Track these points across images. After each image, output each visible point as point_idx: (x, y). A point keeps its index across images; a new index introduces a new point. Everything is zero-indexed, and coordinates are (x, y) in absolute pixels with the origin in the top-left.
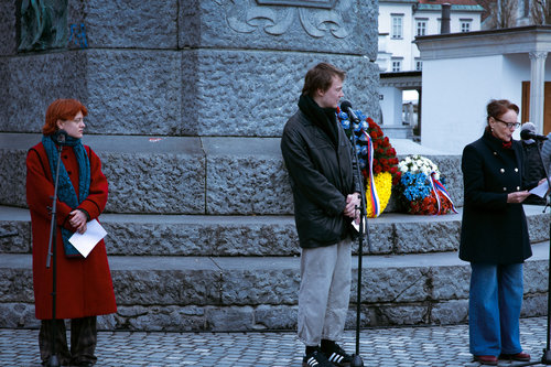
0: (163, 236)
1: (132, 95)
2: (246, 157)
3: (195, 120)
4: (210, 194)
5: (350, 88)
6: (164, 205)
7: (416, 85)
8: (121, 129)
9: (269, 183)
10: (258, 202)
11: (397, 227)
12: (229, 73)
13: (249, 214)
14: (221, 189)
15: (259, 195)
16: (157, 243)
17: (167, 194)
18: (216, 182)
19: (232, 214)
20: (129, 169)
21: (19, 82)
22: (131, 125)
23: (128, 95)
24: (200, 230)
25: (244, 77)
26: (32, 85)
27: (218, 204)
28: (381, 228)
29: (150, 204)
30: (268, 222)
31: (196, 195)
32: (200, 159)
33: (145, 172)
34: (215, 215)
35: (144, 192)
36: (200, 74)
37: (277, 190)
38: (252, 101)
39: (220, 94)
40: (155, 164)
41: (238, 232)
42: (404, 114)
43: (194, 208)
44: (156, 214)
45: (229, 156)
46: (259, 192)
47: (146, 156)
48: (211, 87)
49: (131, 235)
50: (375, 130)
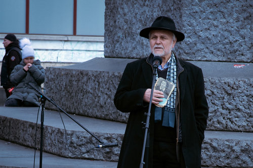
0: (242, 151)
1: (220, 26)
6: (244, 124)
8: (209, 56)
16: (237, 157)
17: (248, 114)
20: (215, 91)
21: (125, 15)
22: (218, 53)
23: (217, 26)
26: (135, 17)
29: (232, 122)
33: (229, 94)
35: (228, 111)
40: (239, 87)
44: (238, 131)
47: (230, 80)
49: (214, 149)
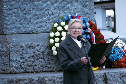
2: (29, 44)
3: (3, 27)
4: (12, 63)
5: (79, 6)
7: (112, 7)
9: (41, 56)
10: (36, 66)
11: (107, 75)
12: (18, 2)
13: (32, 72)
14: (17, 60)
15: (37, 62)
18: (15, 57)
19: (23, 73)
24: (8, 81)
25: (26, 4)
27: (16, 68)
28: (99, 75)
30: (42, 75)
31: (5, 64)
32: (6, 46)
34: (15, 73)
36: (4, 3)
37: (46, 59)
38: (31, 16)
39: (14, 13)
41: (27, 81)
42: (107, 22)
43: (4, 71)
45: (21, 43)
46: (36, 61)
48: (10, 10)
50: (93, 26)
